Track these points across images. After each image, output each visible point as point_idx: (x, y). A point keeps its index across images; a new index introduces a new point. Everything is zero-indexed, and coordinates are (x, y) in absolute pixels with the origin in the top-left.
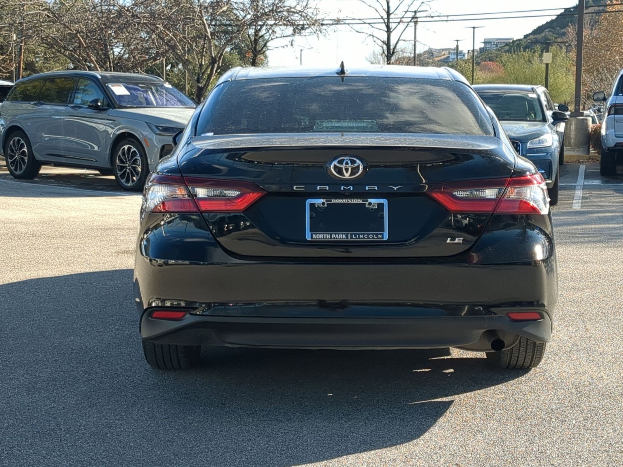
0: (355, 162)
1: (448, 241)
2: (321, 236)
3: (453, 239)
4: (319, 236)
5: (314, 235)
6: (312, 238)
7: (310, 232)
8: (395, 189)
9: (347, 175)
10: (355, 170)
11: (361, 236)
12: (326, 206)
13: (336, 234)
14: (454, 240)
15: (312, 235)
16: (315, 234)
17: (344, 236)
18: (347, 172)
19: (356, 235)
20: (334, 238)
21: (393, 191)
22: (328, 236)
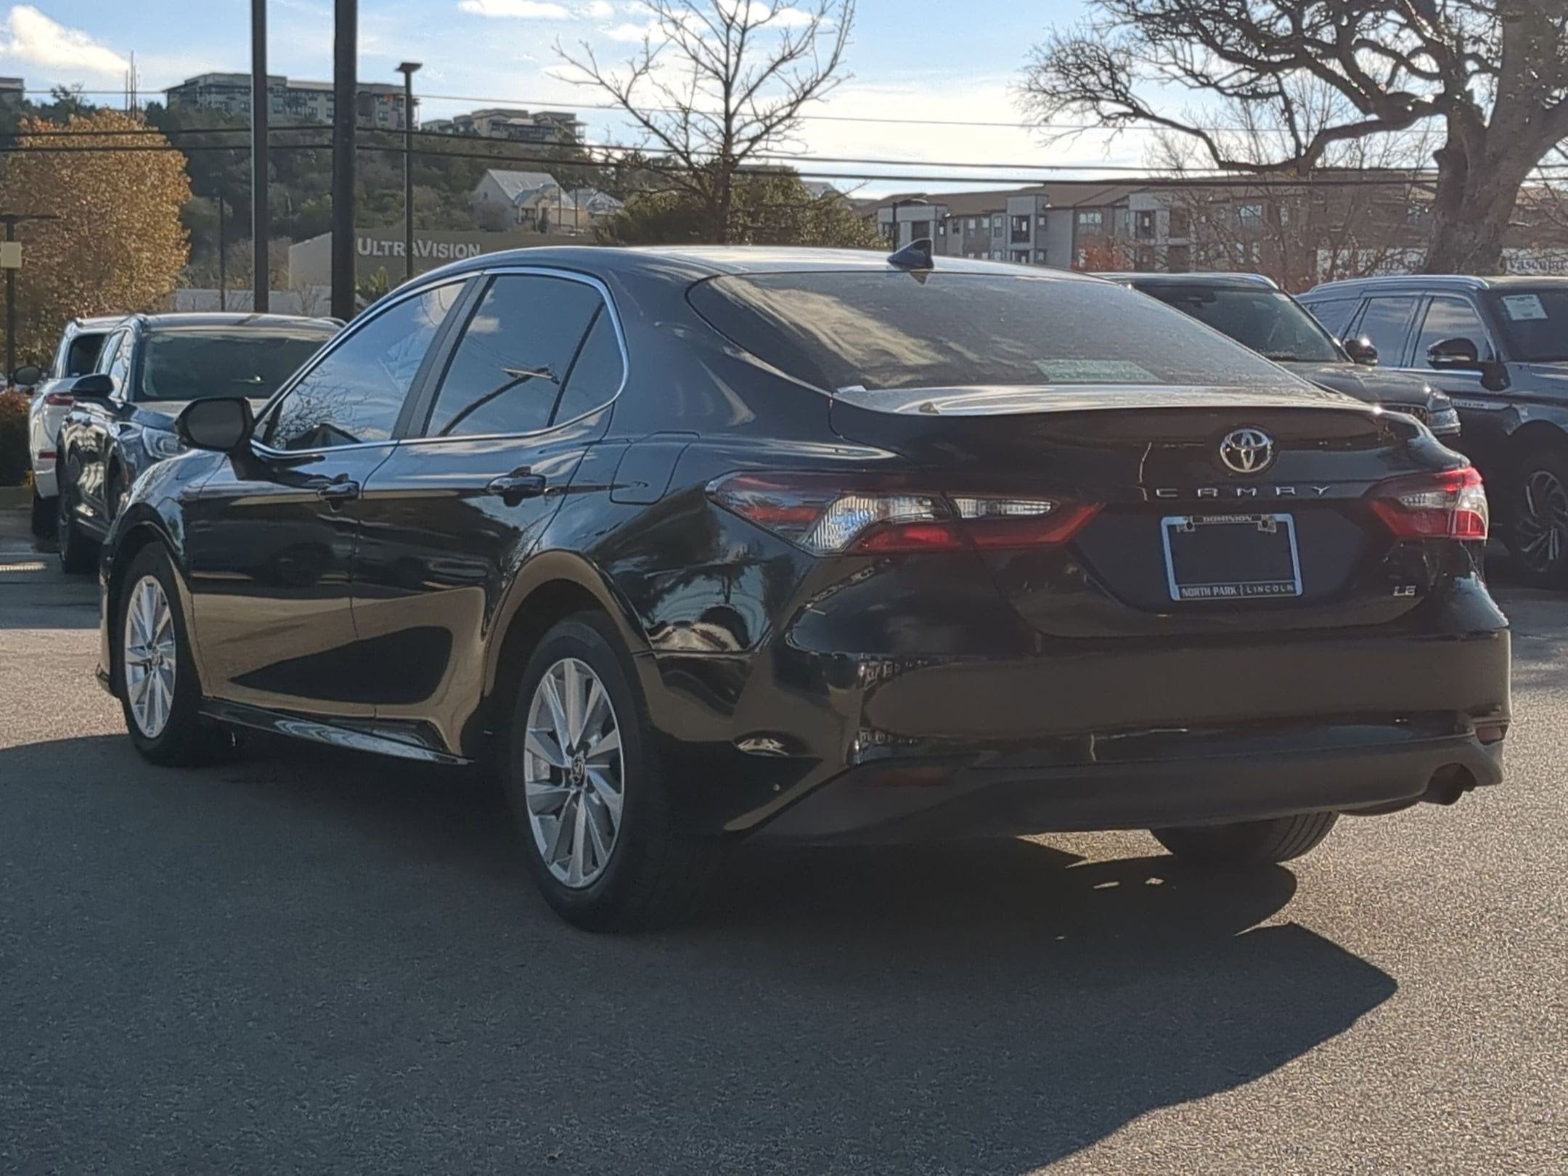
0: (1258, 440)
1: (1396, 594)
2: (1196, 592)
3: (1402, 590)
4: (1193, 592)
5: (1184, 590)
6: (1181, 597)
7: (1177, 583)
8: (1321, 491)
9: (1247, 466)
10: (1260, 455)
11: (1261, 589)
12: (1193, 530)
13: (1219, 587)
14: (1404, 591)
15: (1180, 589)
16: (1186, 588)
17: (1233, 591)
18: (1248, 460)
19: (1251, 586)
20: (1218, 595)
21: (1316, 496)
22: (1208, 592)
